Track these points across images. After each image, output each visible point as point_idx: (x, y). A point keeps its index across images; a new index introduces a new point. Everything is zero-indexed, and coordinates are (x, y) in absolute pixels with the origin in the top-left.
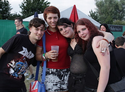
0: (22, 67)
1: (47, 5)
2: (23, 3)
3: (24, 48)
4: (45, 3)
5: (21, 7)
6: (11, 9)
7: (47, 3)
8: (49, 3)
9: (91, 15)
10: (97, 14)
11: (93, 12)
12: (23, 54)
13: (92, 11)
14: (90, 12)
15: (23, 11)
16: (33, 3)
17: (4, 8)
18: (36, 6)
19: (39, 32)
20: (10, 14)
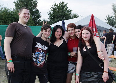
0: (40, 56)
1: (70, 12)
2: (51, 11)
3: (38, 43)
4: (68, 10)
5: (49, 15)
6: (41, 16)
7: (70, 10)
8: (71, 11)
9: (108, 19)
10: (113, 18)
11: (110, 17)
12: (38, 47)
13: (108, 16)
14: (107, 17)
15: (50, 18)
16: (59, 11)
17: (35, 15)
18: (61, 13)
19: (47, 33)
20: (40, 20)
